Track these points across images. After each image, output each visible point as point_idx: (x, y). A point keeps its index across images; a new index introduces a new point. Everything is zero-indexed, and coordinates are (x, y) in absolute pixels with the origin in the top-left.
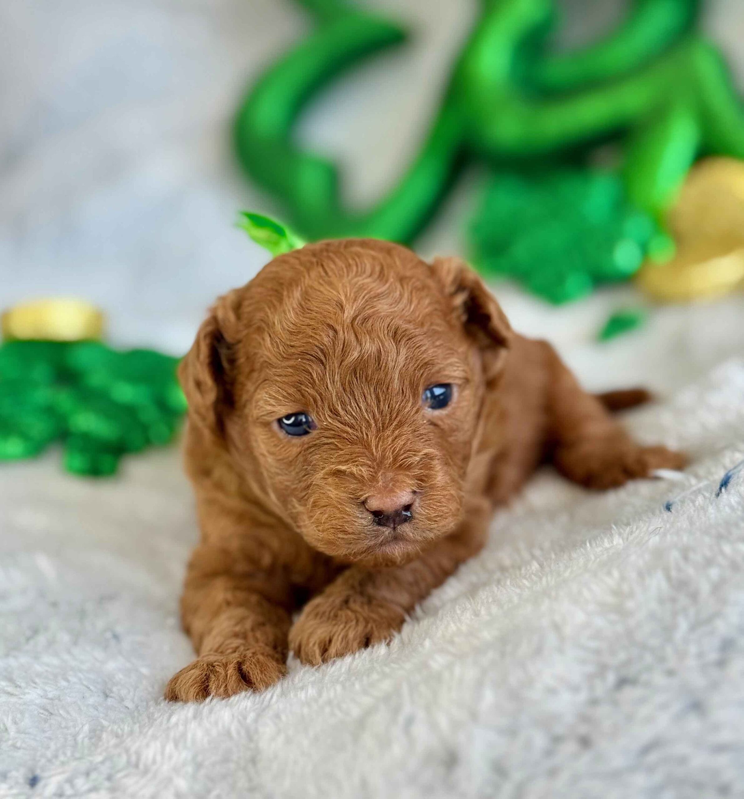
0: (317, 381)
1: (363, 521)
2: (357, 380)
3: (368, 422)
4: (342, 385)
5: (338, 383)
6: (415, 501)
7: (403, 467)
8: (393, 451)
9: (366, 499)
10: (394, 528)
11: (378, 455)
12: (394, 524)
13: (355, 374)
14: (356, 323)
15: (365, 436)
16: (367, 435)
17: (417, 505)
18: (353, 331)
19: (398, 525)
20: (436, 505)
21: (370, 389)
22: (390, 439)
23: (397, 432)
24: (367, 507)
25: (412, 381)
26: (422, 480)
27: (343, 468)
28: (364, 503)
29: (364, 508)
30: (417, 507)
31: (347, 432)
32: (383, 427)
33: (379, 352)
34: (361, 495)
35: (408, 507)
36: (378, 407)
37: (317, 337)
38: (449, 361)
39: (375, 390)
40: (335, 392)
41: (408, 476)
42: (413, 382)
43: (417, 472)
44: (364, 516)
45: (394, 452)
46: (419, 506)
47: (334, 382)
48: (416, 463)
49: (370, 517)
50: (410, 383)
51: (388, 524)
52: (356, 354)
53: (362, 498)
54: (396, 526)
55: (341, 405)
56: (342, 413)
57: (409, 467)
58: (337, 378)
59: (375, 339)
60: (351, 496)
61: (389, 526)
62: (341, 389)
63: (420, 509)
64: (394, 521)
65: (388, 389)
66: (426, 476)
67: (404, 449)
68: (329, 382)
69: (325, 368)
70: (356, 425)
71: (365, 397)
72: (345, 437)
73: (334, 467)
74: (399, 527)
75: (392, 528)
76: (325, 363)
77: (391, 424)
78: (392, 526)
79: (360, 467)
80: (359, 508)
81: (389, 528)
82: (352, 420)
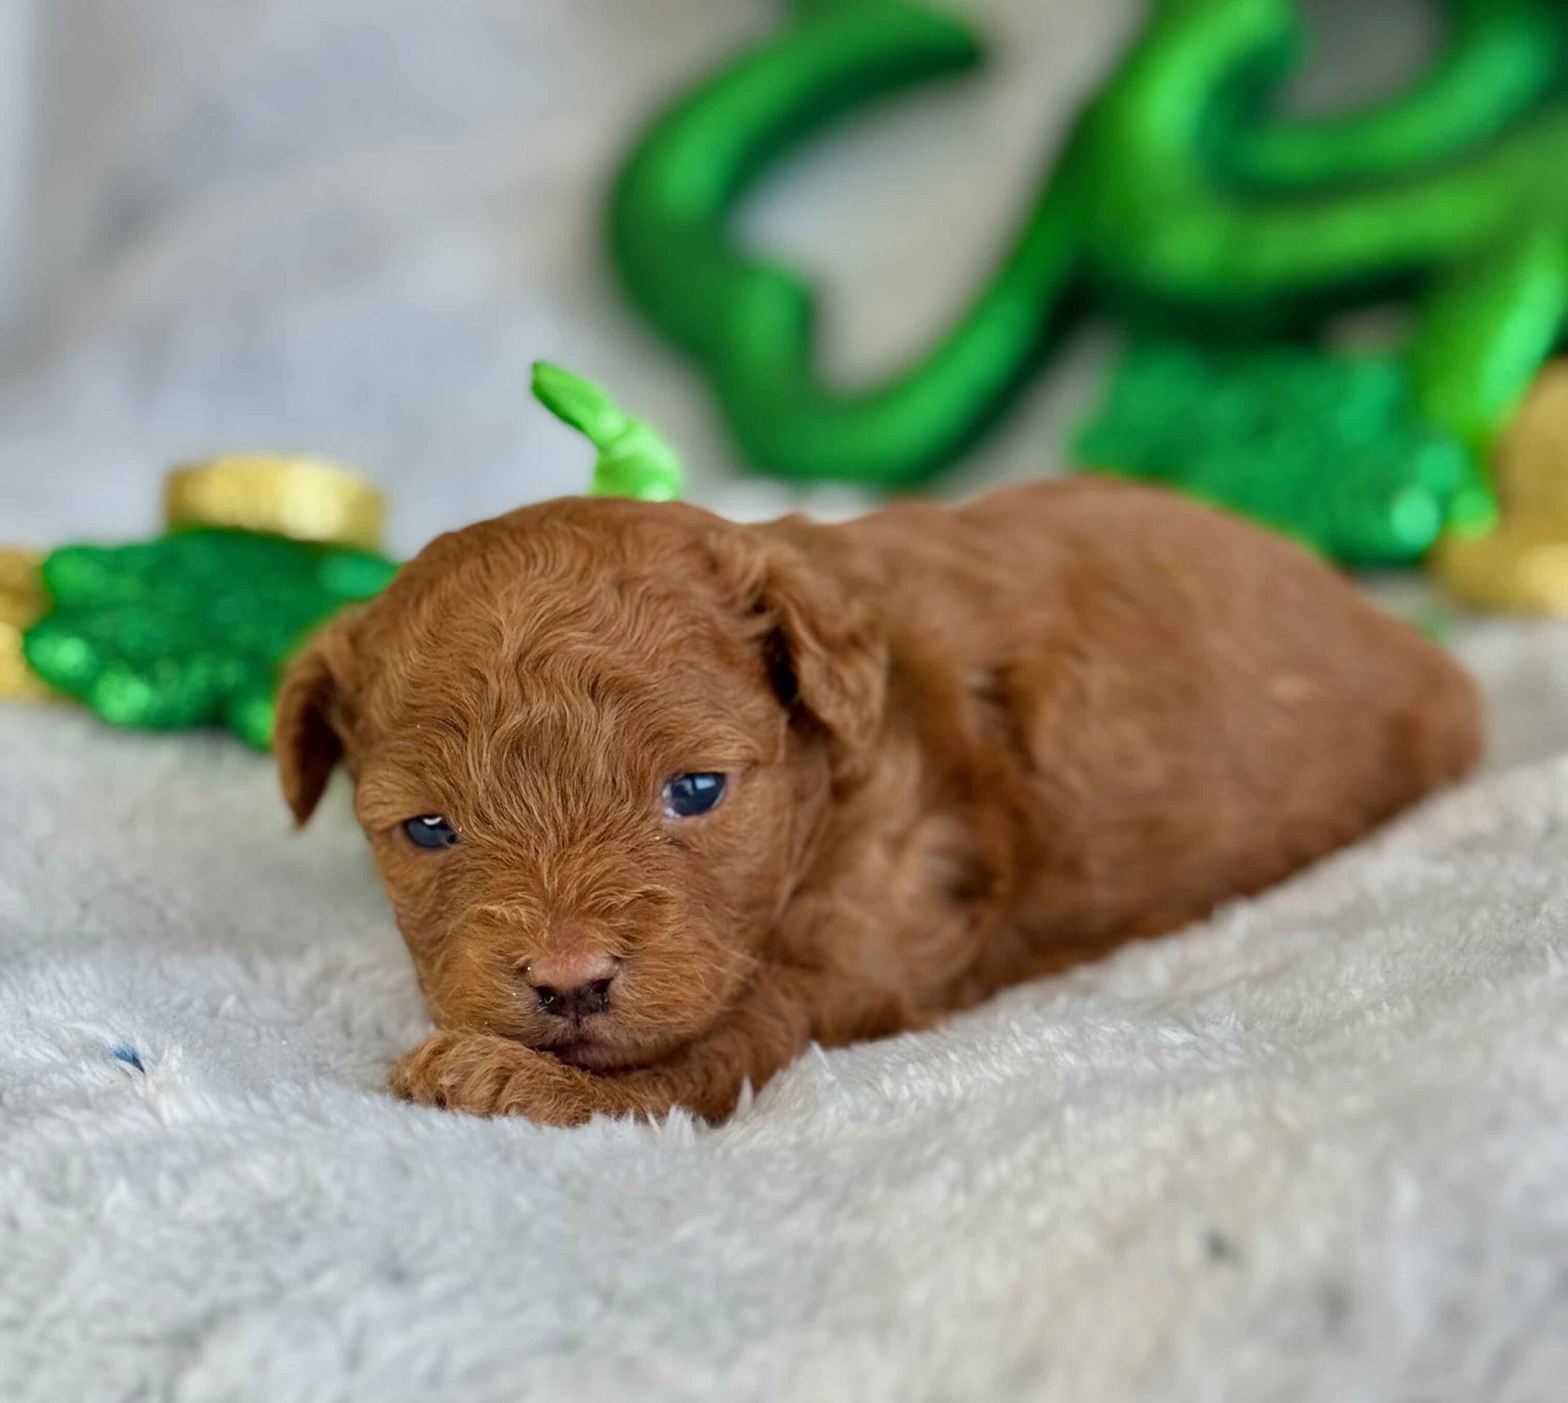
0: (450, 762)
1: (519, 1003)
2: (524, 764)
3: (542, 830)
4: (495, 770)
5: (488, 768)
6: (617, 974)
7: (597, 912)
8: (582, 882)
9: (528, 963)
10: (577, 1022)
11: (550, 887)
12: (576, 1013)
13: (520, 755)
14: (524, 668)
15: (532, 856)
16: (537, 853)
17: (620, 983)
18: (516, 679)
19: (585, 1016)
20: (656, 986)
21: (548, 779)
22: (581, 860)
23: (595, 850)
24: (527, 977)
25: (633, 766)
26: (628, 938)
27: (493, 908)
28: (522, 970)
29: (522, 979)
30: (618, 987)
31: (504, 850)
32: (571, 839)
33: (563, 717)
34: (516, 957)
35: (602, 985)
36: (565, 808)
37: (453, 691)
39: (557, 778)
40: (482, 781)
41: (601, 929)
42: (635, 768)
43: (622, 922)
44: (523, 994)
45: (582, 885)
46: (624, 985)
47: (480, 764)
48: (622, 906)
49: (533, 996)
50: (629, 769)
51: (565, 1012)
52: (518, 719)
53: (520, 962)
54: (579, 1016)
55: (495, 807)
56: (494, 817)
57: (608, 912)
58: (486, 758)
59: (556, 695)
60: (500, 957)
61: (565, 1016)
62: (493, 777)
63: (623, 989)
64: (576, 1008)
65: (583, 778)
66: (640, 930)
67: (603, 881)
68: (471, 764)
69: (465, 739)
70: (519, 838)
71: (538, 789)
72: (500, 857)
73: (479, 907)
74: (585, 1019)
75: (572, 1020)
76: (464, 731)
77: (588, 834)
78: (572, 1015)
79: (517, 907)
80: (516, 979)
81: (566, 1019)
82: (512, 829)
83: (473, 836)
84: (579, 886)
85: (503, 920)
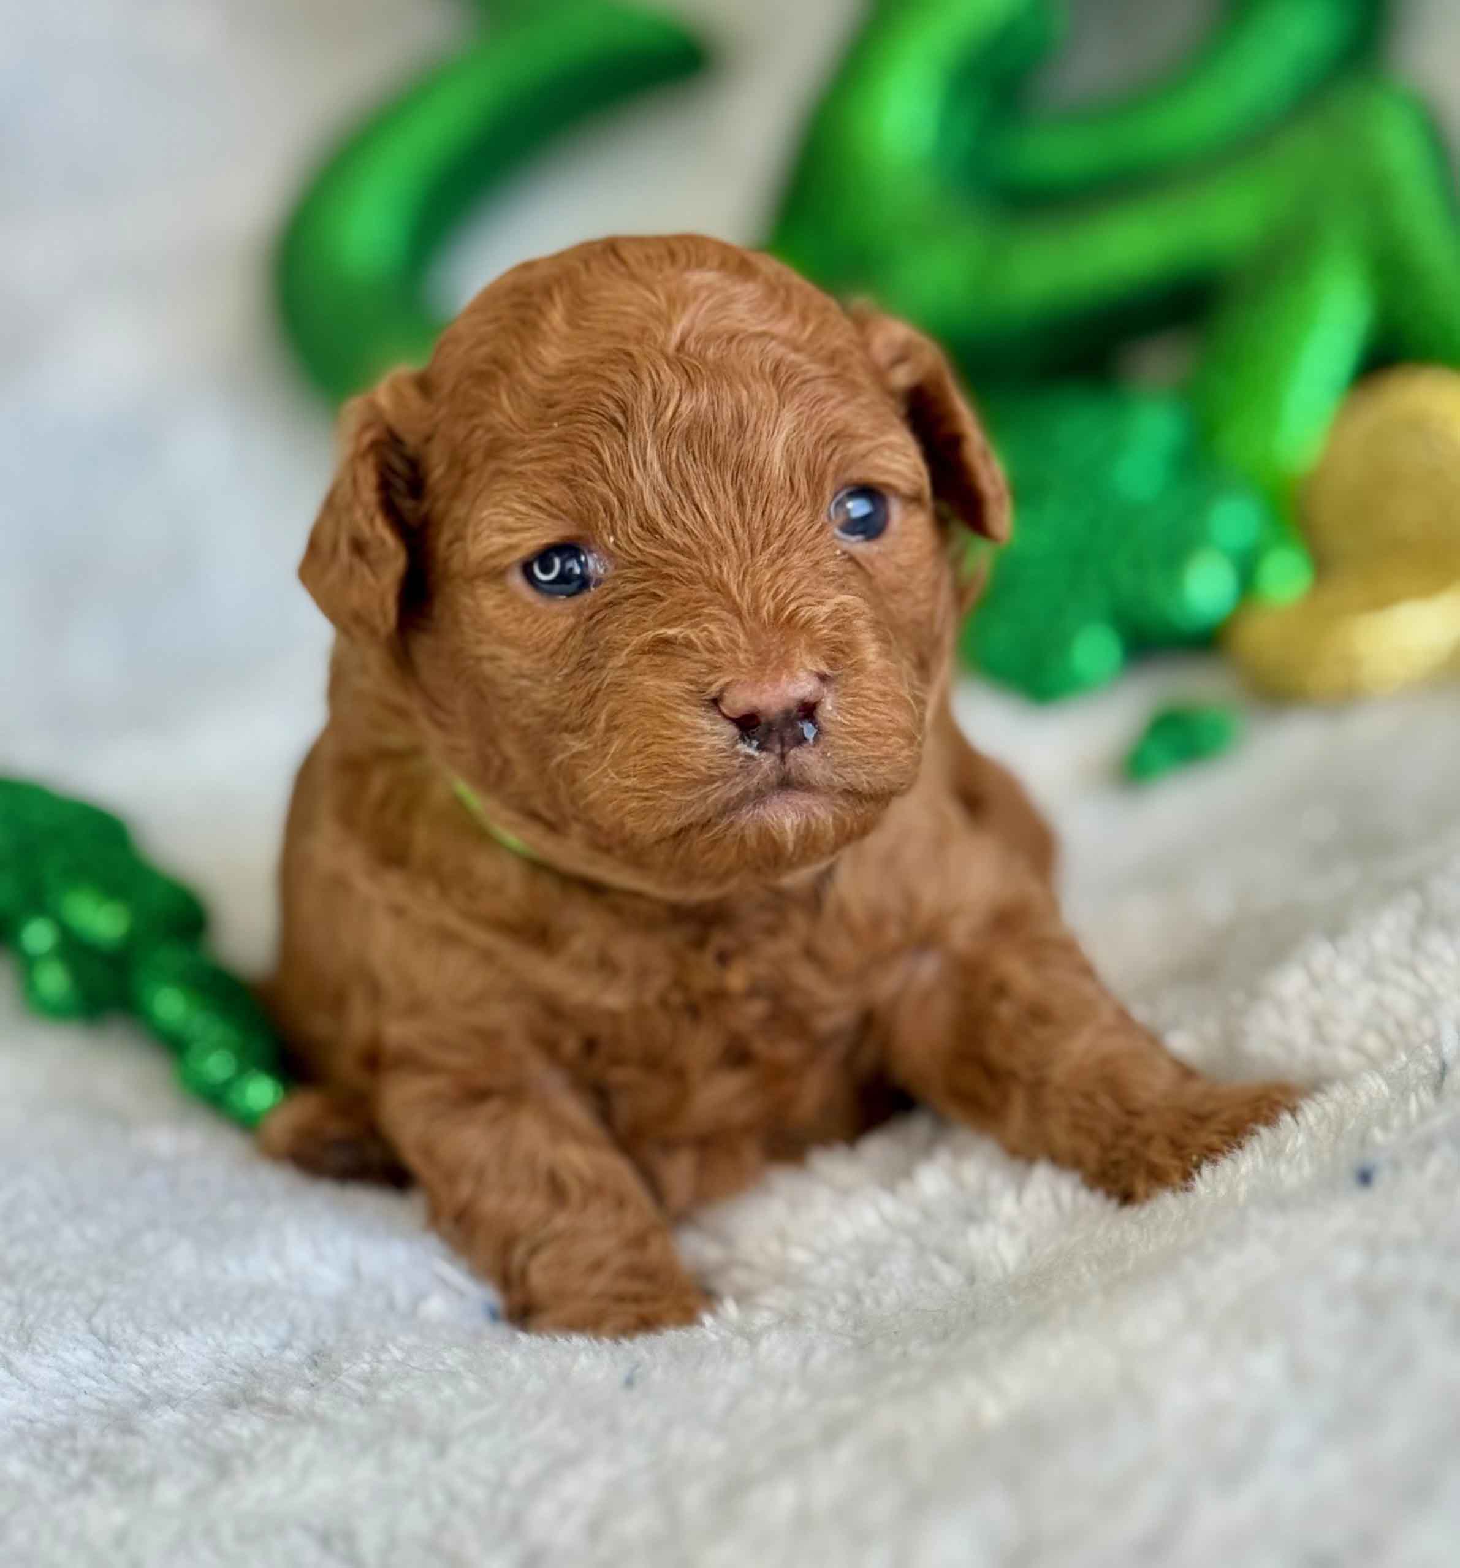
0: (611, 467)
1: (714, 740)
2: (695, 458)
3: (721, 542)
4: (664, 470)
5: (655, 466)
6: (824, 696)
7: (798, 627)
8: (776, 594)
9: (722, 691)
10: (783, 757)
11: (745, 602)
12: (783, 746)
13: (690, 449)
14: (688, 353)
15: (716, 570)
16: (720, 567)
17: (830, 708)
19: (792, 748)
21: (722, 477)
22: (768, 573)
23: (780, 562)
24: (724, 710)
25: (812, 467)
26: (838, 652)
27: (671, 632)
28: (716, 702)
29: (717, 712)
30: (828, 708)
31: (678, 565)
32: (752, 550)
33: (741, 401)
34: (710, 684)
35: (808, 710)
36: (742, 515)
38: (883, 440)
39: (734, 480)
40: (648, 485)
42: (814, 471)
43: (828, 635)
44: (717, 728)
45: (777, 596)
46: (833, 708)
47: (644, 463)
48: (824, 617)
49: (732, 730)
50: (807, 471)
51: (769, 745)
53: (714, 690)
54: (786, 749)
55: (664, 512)
56: (665, 525)
57: (811, 627)
58: (651, 455)
60: (691, 687)
61: (771, 750)
62: (661, 478)
63: (834, 713)
64: (782, 741)
65: (761, 478)
66: (847, 644)
67: (798, 591)
68: (634, 465)
69: (625, 437)
70: (695, 549)
71: (711, 492)
72: (673, 573)
73: (650, 635)
74: (792, 752)
75: (777, 755)
76: (624, 428)
77: (769, 546)
78: (778, 749)
79: (706, 625)
80: (708, 712)
81: (772, 755)
82: (687, 539)
83: (635, 553)
84: (774, 597)
85: (689, 644)
